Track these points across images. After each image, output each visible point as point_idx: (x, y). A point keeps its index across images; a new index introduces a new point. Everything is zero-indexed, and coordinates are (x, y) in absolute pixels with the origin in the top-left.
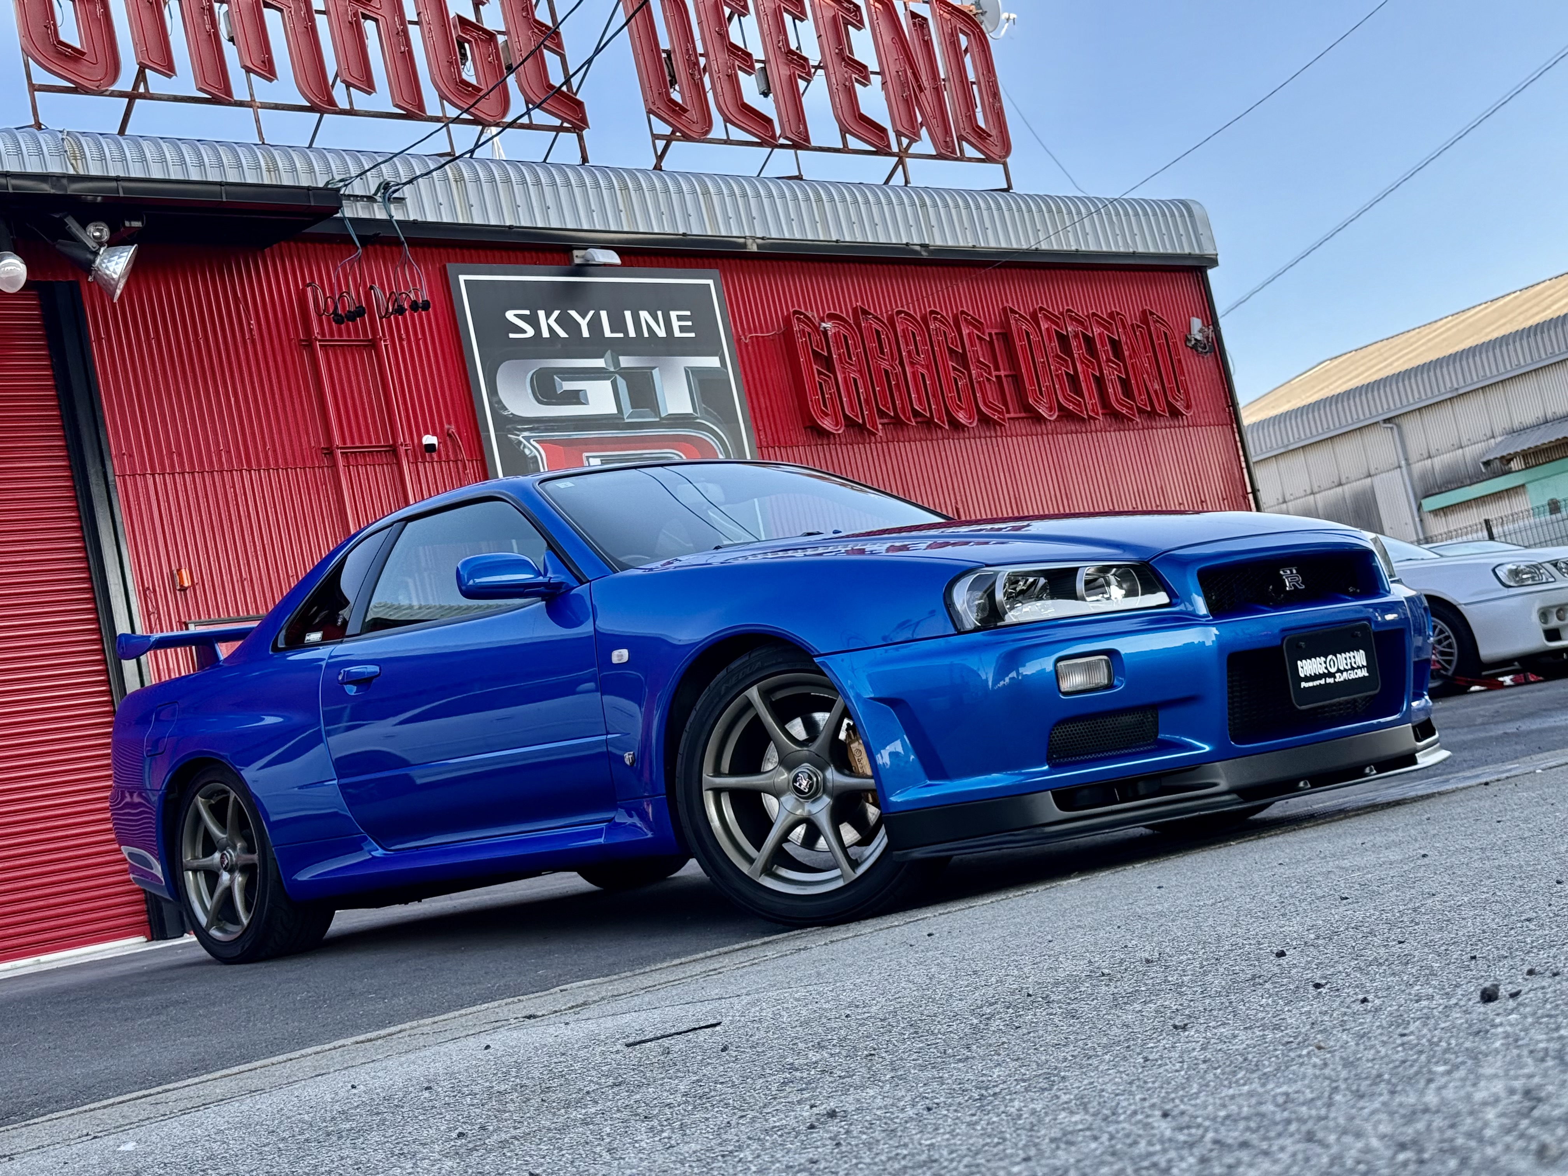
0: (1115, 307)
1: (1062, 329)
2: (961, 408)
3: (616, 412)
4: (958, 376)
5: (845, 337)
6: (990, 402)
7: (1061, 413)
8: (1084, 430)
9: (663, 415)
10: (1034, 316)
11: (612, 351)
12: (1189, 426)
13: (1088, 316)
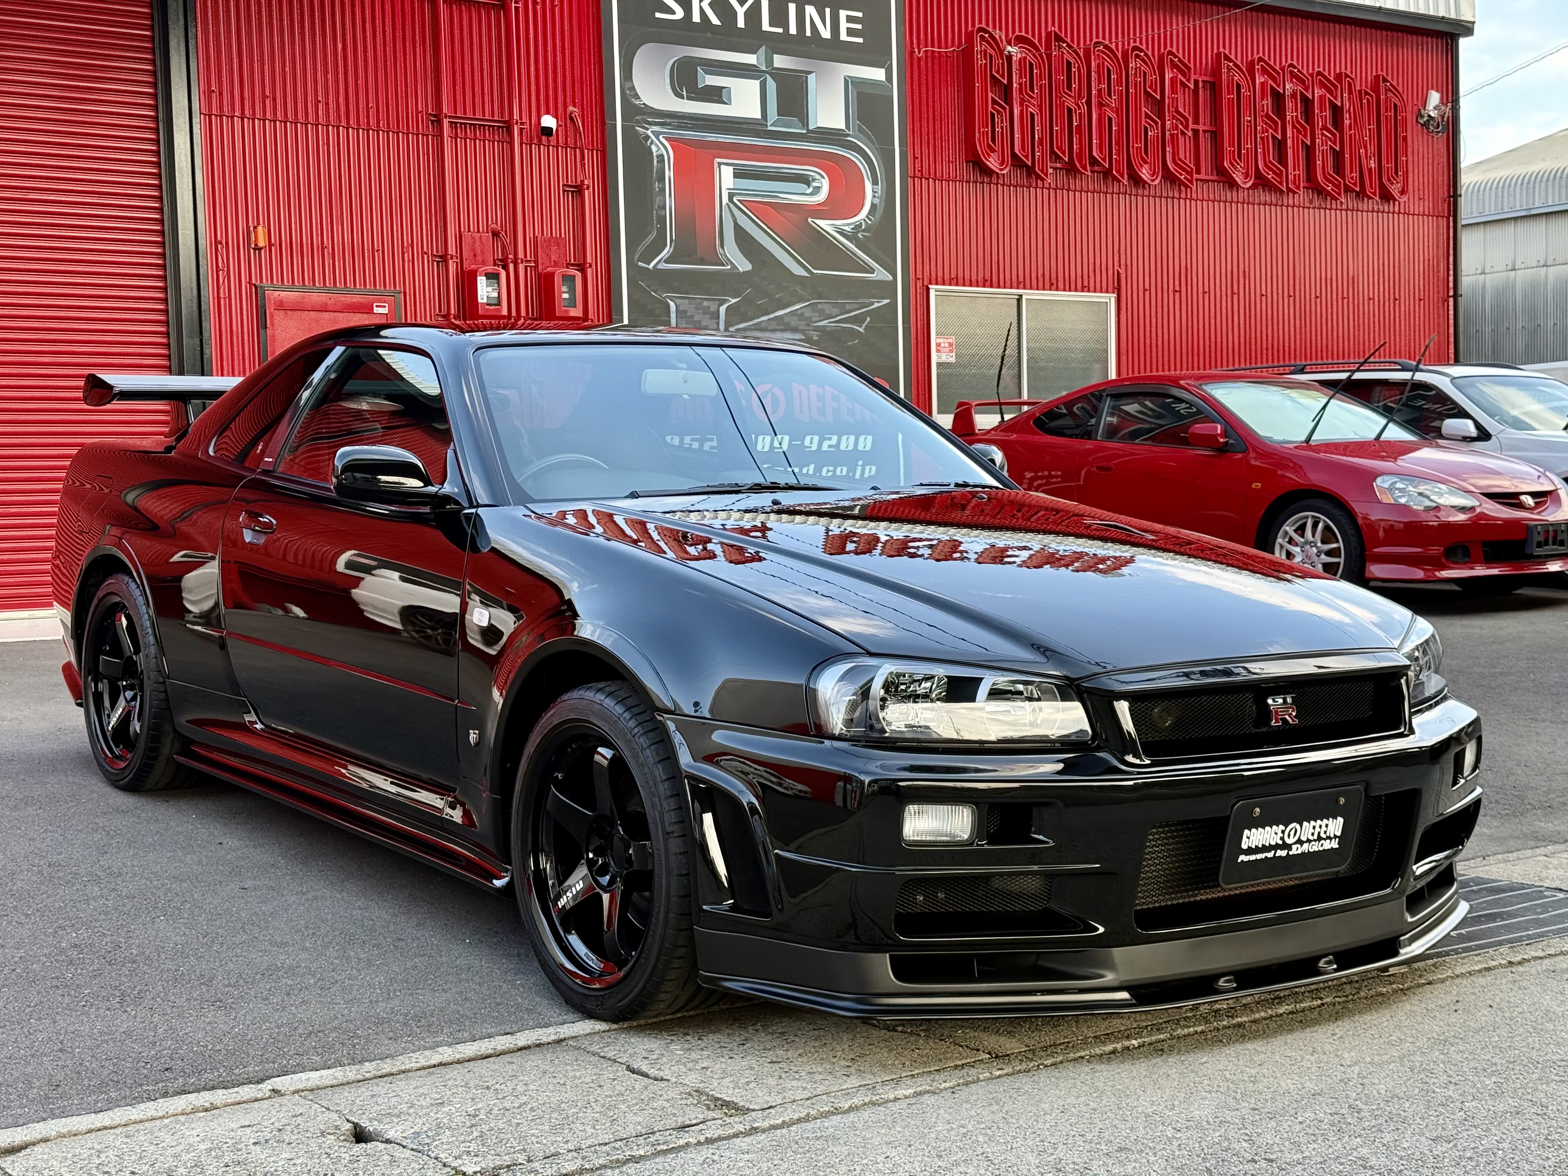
0: (1346, 69)
1: (1279, 86)
2: (1146, 162)
3: (760, 117)
4: (1150, 125)
5: (1031, 64)
6: (1180, 160)
7: (1257, 181)
8: (1280, 203)
9: (810, 128)
10: (1251, 66)
11: (767, 46)
12: (1399, 212)
13: (1312, 75)
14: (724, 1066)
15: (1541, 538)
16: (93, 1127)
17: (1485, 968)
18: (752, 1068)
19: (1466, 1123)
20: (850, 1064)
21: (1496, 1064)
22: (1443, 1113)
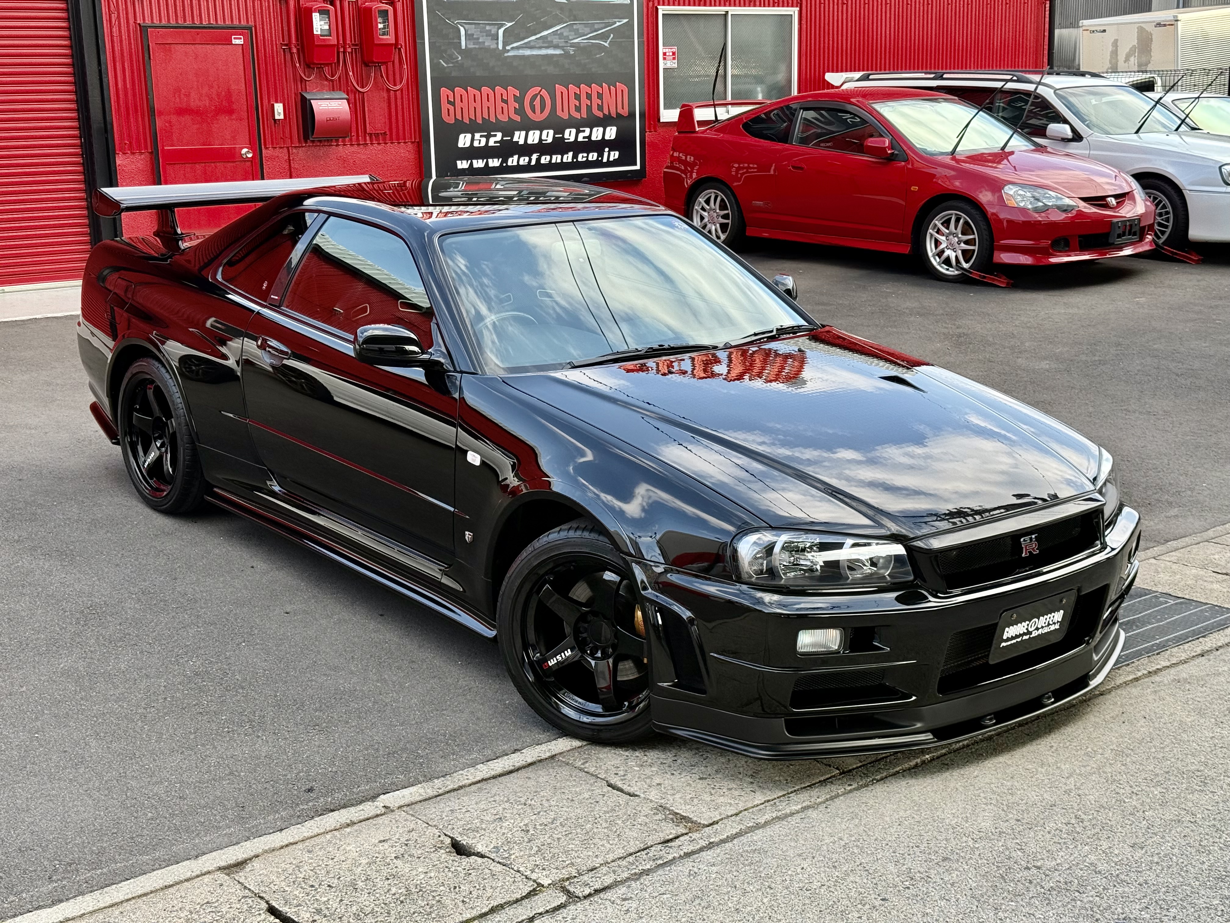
14: (670, 782)
15: (1120, 231)
16: (284, 844)
17: (1135, 679)
18: (690, 785)
19: (1149, 830)
20: (752, 780)
21: (1157, 775)
22: (1134, 822)
